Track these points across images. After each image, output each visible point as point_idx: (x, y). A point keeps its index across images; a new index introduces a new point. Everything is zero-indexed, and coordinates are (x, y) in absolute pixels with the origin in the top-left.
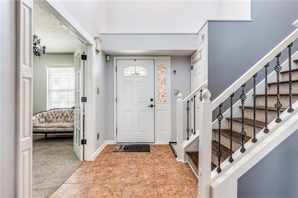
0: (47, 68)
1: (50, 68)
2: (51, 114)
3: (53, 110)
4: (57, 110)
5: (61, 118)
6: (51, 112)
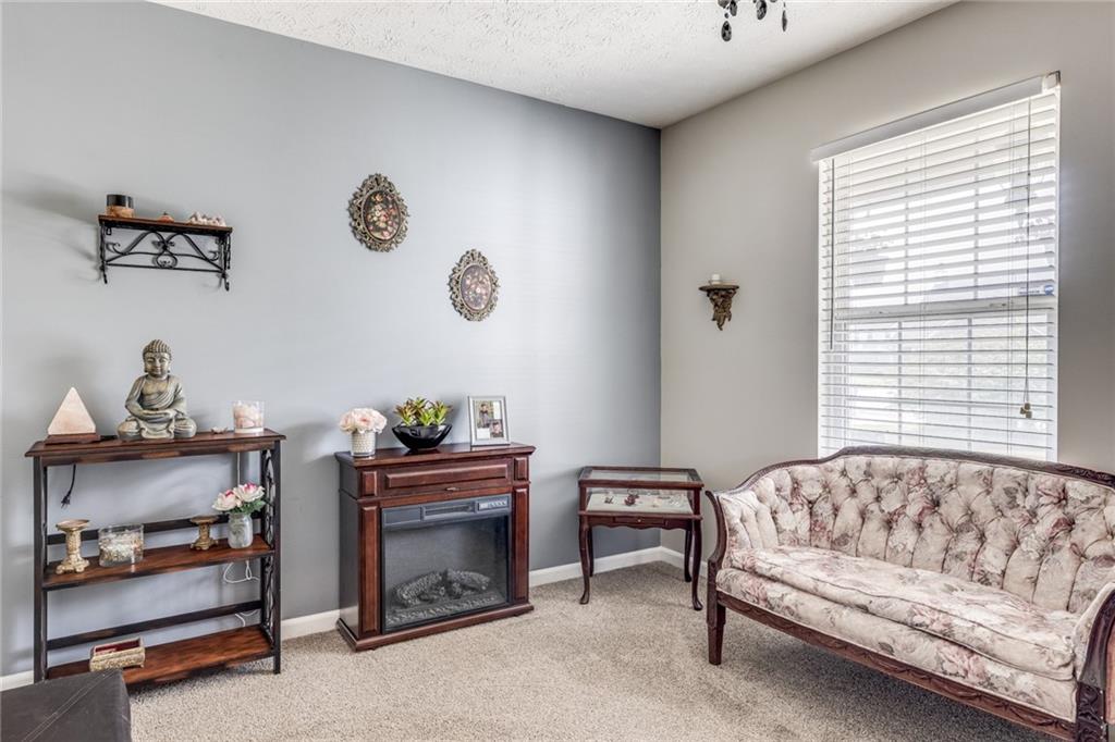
0: (823, 165)
1: (840, 159)
2: (844, 482)
3: (862, 460)
4: (890, 462)
5: (919, 526)
6: (844, 473)
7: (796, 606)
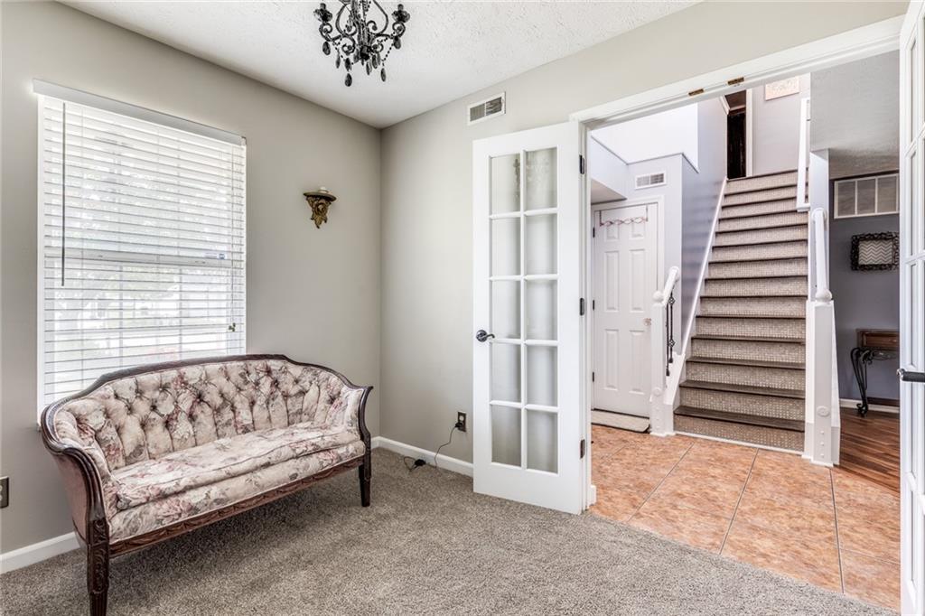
5: (192, 417)
6: (117, 396)
7: (224, 494)
